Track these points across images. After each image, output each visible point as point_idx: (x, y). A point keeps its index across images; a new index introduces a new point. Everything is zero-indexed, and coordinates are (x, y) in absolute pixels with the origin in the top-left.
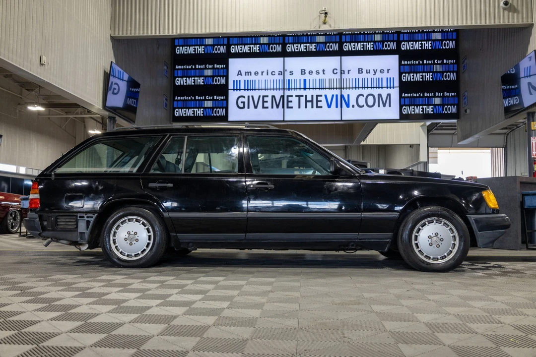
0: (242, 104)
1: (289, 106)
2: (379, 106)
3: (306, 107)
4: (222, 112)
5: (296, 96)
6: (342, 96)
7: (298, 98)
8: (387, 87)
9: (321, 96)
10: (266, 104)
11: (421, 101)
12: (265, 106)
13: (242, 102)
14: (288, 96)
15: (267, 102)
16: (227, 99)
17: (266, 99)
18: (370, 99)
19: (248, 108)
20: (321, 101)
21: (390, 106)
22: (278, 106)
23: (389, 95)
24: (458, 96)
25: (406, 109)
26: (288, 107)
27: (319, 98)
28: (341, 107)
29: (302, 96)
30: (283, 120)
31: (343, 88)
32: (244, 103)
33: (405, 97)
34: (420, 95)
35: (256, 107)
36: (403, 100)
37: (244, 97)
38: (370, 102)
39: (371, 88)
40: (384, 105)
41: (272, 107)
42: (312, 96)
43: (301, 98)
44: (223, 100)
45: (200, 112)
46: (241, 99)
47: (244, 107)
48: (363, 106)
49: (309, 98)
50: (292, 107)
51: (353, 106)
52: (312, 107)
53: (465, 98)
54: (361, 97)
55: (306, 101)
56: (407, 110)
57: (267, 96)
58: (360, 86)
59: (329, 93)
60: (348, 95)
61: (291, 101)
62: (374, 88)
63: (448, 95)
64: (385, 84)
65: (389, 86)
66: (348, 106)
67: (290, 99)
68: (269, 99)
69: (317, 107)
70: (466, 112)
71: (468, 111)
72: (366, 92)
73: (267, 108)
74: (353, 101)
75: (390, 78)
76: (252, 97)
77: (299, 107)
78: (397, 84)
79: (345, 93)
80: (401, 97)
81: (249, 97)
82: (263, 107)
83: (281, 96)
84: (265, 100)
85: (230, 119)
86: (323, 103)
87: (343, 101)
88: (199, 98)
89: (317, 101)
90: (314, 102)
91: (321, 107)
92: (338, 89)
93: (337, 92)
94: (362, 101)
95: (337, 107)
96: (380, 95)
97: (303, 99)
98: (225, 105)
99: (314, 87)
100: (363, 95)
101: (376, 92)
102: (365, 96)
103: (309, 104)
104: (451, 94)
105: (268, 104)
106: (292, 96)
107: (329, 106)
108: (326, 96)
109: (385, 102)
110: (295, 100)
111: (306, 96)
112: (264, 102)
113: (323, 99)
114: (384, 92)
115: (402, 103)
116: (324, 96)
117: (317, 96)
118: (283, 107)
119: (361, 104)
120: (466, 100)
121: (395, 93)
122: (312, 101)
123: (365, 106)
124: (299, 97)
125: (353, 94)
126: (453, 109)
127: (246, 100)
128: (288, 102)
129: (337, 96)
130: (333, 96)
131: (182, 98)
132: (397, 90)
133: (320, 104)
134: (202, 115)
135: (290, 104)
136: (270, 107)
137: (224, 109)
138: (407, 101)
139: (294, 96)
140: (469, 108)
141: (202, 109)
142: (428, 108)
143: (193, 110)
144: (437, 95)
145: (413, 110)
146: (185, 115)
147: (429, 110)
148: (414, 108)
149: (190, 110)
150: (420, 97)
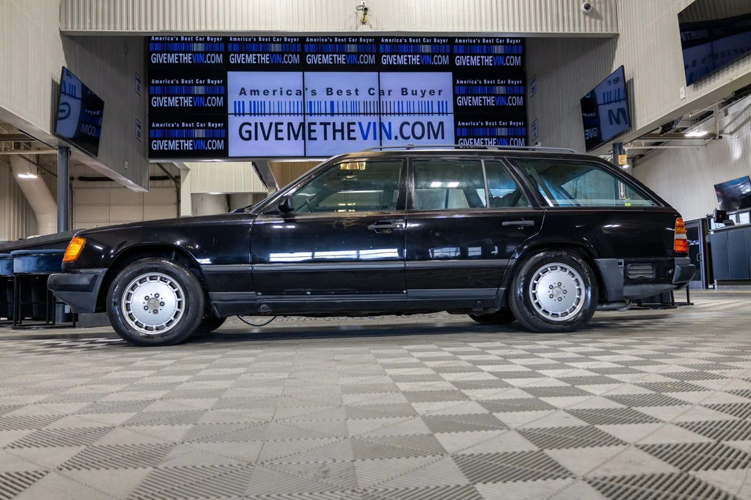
2: (429, 138)
3: (334, 139)
4: (219, 145)
5: (321, 124)
6: (381, 124)
7: (323, 126)
8: (439, 114)
9: (354, 123)
10: (280, 135)
11: (481, 132)
12: (279, 137)
13: (247, 132)
14: (310, 124)
15: (281, 131)
16: (226, 127)
17: (280, 127)
18: (418, 128)
19: (256, 139)
20: (353, 131)
21: (443, 138)
22: (296, 137)
23: (441, 124)
24: (526, 126)
25: (463, 141)
26: (310, 138)
27: (352, 127)
28: (381, 139)
29: (329, 124)
30: (303, 155)
31: (383, 114)
32: (249, 132)
33: (461, 127)
34: (480, 124)
35: (266, 138)
36: (458, 130)
37: (250, 124)
38: (418, 133)
39: (419, 114)
40: (436, 137)
41: (289, 139)
42: (342, 124)
43: (328, 126)
44: (220, 128)
45: (188, 145)
46: (246, 128)
47: (250, 138)
48: (409, 138)
49: (338, 127)
50: (315, 139)
51: (396, 138)
52: (343, 138)
53: (535, 128)
54: (405, 127)
55: (335, 131)
56: (464, 143)
57: (282, 124)
58: (405, 111)
59: (365, 120)
60: (390, 124)
61: (314, 131)
62: (422, 114)
63: (514, 124)
64: (436, 110)
65: (441, 112)
66: (389, 137)
67: (313, 127)
68: (284, 128)
69: (349, 138)
71: (539, 145)
72: (412, 119)
73: (282, 139)
74: (395, 131)
75: (442, 102)
76: (261, 124)
77: (325, 139)
78: (451, 109)
79: (386, 120)
80: (456, 126)
81: (256, 124)
82: (277, 138)
83: (301, 124)
84: (279, 129)
85: (231, 154)
86: (357, 134)
87: (382, 131)
88: (187, 125)
89: (350, 131)
90: (345, 132)
91: (355, 139)
92: (376, 115)
93: (375, 119)
94: (407, 130)
95: (375, 138)
96: (430, 124)
97: (330, 128)
98: (223, 136)
99: (345, 112)
100: (408, 124)
101: (425, 119)
102: (411, 124)
103: (338, 135)
104: (517, 123)
105: (284, 134)
106: (315, 124)
107: (365, 138)
108: (360, 124)
109: (438, 132)
110: (319, 129)
111: (334, 124)
112: (277, 131)
113: (356, 127)
114: (435, 120)
115: (459, 135)
116: (357, 124)
117: (349, 124)
118: (304, 138)
119: (406, 135)
120: (536, 131)
121: (449, 121)
122: (342, 131)
123: (412, 137)
124: (325, 124)
125: (396, 122)
126: (521, 143)
127: (252, 129)
128: (310, 131)
129: (375, 123)
130: (369, 123)
131: (161, 125)
132: (451, 117)
133: (352, 135)
134: (192, 149)
135: (313, 135)
136: (286, 137)
137: (222, 141)
138: (464, 132)
139: (318, 124)
140: (540, 141)
141: (192, 141)
142: (490, 141)
143: (178, 141)
144: (501, 125)
145: (471, 143)
146: (167, 149)
147: (491, 143)
148: (473, 141)
149: (174, 141)
150: (480, 126)
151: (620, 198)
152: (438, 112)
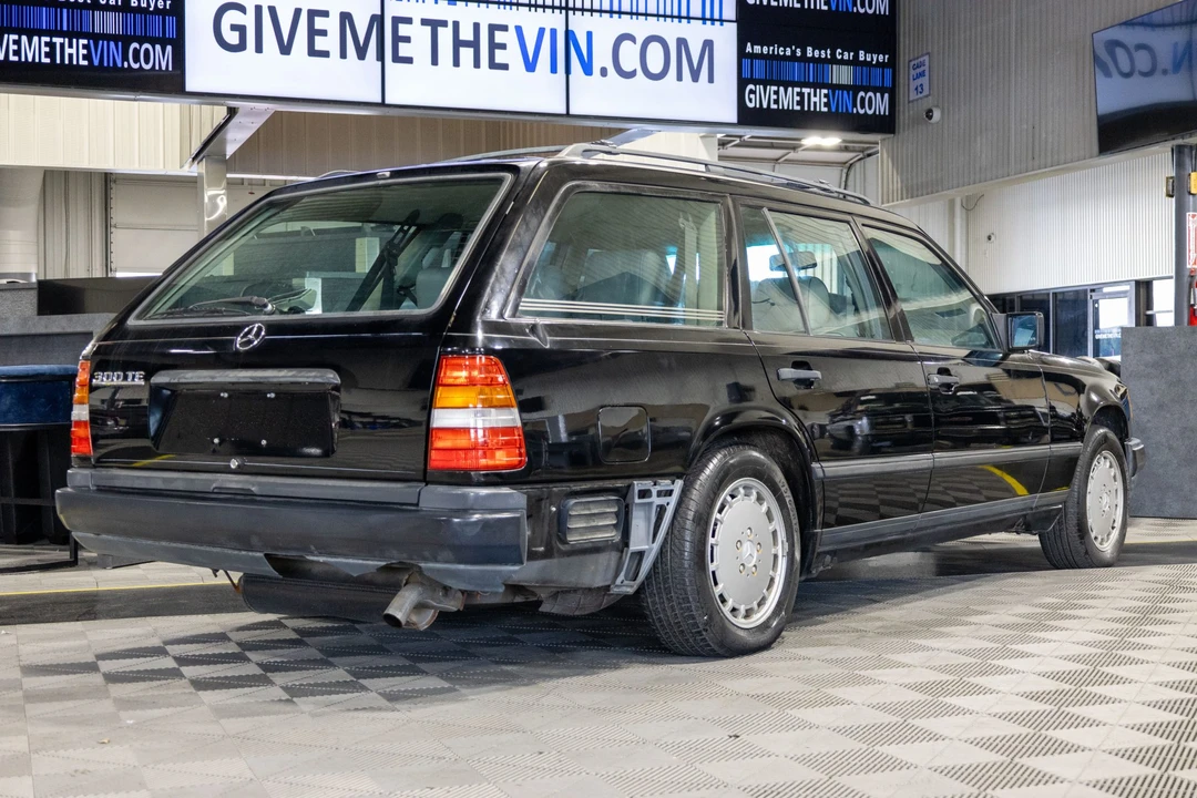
0: (237, 33)
1: (402, 53)
2: (680, 78)
3: (456, 63)
4: (162, 58)
5: (425, 22)
6: (569, 35)
7: (429, 29)
8: (704, 19)
9: (504, 28)
10: (320, 44)
11: (796, 71)
12: (317, 48)
13: (234, 27)
14: (397, 21)
15: (323, 33)
16: (178, 11)
17: (319, 23)
18: (655, 50)
19: (259, 49)
20: (503, 46)
21: (711, 80)
22: (361, 53)
23: (708, 44)
24: (892, 64)
25: (754, 92)
26: (397, 59)
27: (500, 37)
28: (568, 71)
29: (444, 24)
30: (380, 101)
31: (574, 9)
32: (241, 29)
33: (753, 56)
34: (794, 52)
35: (285, 49)
36: (746, 62)
37: (242, 9)
38: (655, 64)
39: (658, 16)
40: (695, 76)
41: (343, 55)
42: (477, 26)
43: (440, 29)
44: (163, 12)
45: (75, 52)
46: (231, 17)
47: (241, 47)
48: (632, 74)
49: (466, 34)
50: (409, 60)
51: (604, 72)
52: (477, 64)
53: (922, 74)
54: (626, 45)
55: (458, 44)
56: (761, 97)
57: (325, 14)
58: (626, 7)
60: (589, 34)
61: (407, 40)
62: (665, 16)
63: (869, 59)
64: (696, 11)
65: (708, 15)
66: (588, 70)
67: (403, 30)
68: (331, 24)
69: (493, 65)
70: (930, 117)
71: (937, 115)
72: (642, 28)
73: (325, 54)
74: (602, 57)
76: (272, 10)
77: (435, 61)
78: (730, 11)
79: (581, 24)
80: (741, 54)
81: (258, 9)
82: (312, 52)
83: (373, 18)
84: (317, 26)
85: (192, 84)
86: (510, 55)
87: (572, 53)
89: (493, 46)
90: (482, 48)
91: (505, 67)
92: (557, 11)
93: (556, 20)
94: (629, 55)
95: (554, 70)
96: (682, 43)
97: (445, 35)
98: (171, 33)
100: (632, 38)
101: (671, 31)
102: (640, 41)
103: (466, 54)
104: (875, 57)
105: (330, 43)
106: (408, 21)
107: (530, 66)
108: (519, 29)
109: (698, 66)
110: (419, 35)
111: (456, 25)
112: (313, 33)
113: (509, 38)
114: (696, 34)
115: (746, 74)
116: (512, 31)
117: (493, 28)
118: (381, 57)
119: (627, 67)
120: (925, 80)
121: (726, 38)
122: (475, 44)
123: (639, 72)
124: (434, 25)
125: (604, 30)
126: (880, 104)
127: (248, 20)
128: (397, 39)
129: (553, 32)
130: (542, 31)
132: (731, 30)
133: (500, 57)
134: (86, 63)
135: (404, 50)
136: (335, 51)
137: (169, 48)
138: (759, 69)
139: (416, 21)
140: (937, 106)
141: (85, 42)
142: (815, 96)
143: (48, 39)
144: (839, 57)
145: (774, 97)
146: (16, 58)
147: (817, 99)
148: (777, 93)
149: (36, 39)
150: (793, 57)
151: (1188, 266)
152: (700, 16)
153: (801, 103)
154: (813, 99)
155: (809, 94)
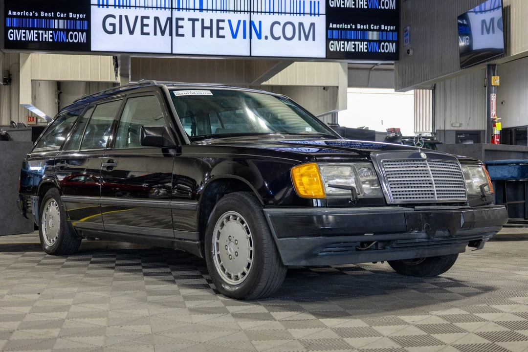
0: (112, 27)
1: (180, 33)
2: (300, 39)
3: (203, 36)
4: (81, 38)
5: (189, 20)
6: (251, 23)
7: (191, 22)
8: (311, 14)
9: (223, 21)
10: (146, 30)
11: (353, 34)
12: (145, 31)
13: (111, 24)
14: (177, 19)
15: (147, 25)
16: (88, 18)
17: (146, 21)
18: (289, 28)
19: (121, 33)
20: (223, 28)
21: (314, 39)
22: (163, 33)
23: (313, 25)
24: (397, 30)
25: (333, 44)
26: (177, 35)
27: (221, 25)
28: (251, 38)
29: (198, 20)
30: (170, 52)
31: (254, 12)
32: (114, 25)
33: (333, 29)
34: (351, 27)
35: (132, 32)
36: (330, 32)
37: (114, 17)
38: (289, 34)
39: (290, 13)
40: (307, 38)
41: (155, 34)
42: (211, 21)
43: (196, 22)
44: (82, 19)
45: (48, 36)
46: (110, 20)
47: (114, 32)
48: (279, 38)
49: (207, 24)
50: (183, 35)
51: (266, 38)
52: (211, 36)
53: (407, 35)
54: (276, 26)
55: (203, 28)
56: (336, 46)
57: (148, 18)
58: (276, 10)
59: (235, 18)
60: (260, 22)
61: (182, 27)
62: (293, 13)
63: (386, 28)
64: (307, 10)
65: (313, 12)
66: (259, 37)
67: (180, 23)
68: (150, 22)
69: (218, 36)
70: (408, 53)
71: (411, 52)
72: (283, 19)
73: (148, 34)
74: (266, 31)
75: (315, 2)
76: (126, 17)
77: (194, 35)
78: (323, 10)
79: (256, 18)
80: (328, 28)
81: (121, 17)
82: (143, 33)
83: (168, 19)
84: (145, 23)
85: (93, 49)
86: (226, 32)
87: (253, 30)
88: (46, 15)
89: (218, 28)
90: (214, 29)
91: (223, 37)
92: (246, 13)
93: (245, 17)
94: (278, 30)
95: (245, 37)
96: (301, 24)
97: (198, 25)
98: (85, 27)
99: (214, 8)
100: (279, 23)
101: (296, 19)
102: (282, 24)
103: (207, 32)
104: (389, 27)
105: (150, 29)
106: (183, 19)
107: (234, 36)
108: (229, 21)
109: (308, 34)
110: (188, 25)
111: (203, 20)
112: (143, 25)
113: (225, 25)
114: (307, 20)
115: (330, 37)
116: (227, 22)
117: (218, 21)
118: (171, 34)
119: (276, 35)
120: (408, 37)
121: (320, 22)
122: (211, 28)
123: (282, 37)
124: (194, 20)
125: (266, 20)
126: (391, 48)
127: (116, 21)
128: (178, 27)
129: (244, 22)
130: (239, 21)
131: (19, 13)
132: (323, 18)
133: (221, 33)
134: (51, 40)
135: (181, 31)
136: (152, 32)
137: (85, 33)
138: (336, 34)
139: (186, 19)
140: (412, 48)
141: (51, 32)
142: (361, 45)
143: (37, 31)
144: (372, 28)
145: (342, 46)
146: (24, 39)
147: (362, 47)
148: (344, 44)
149: (32, 31)
150: (351, 29)
151: (491, 117)
152: (309, 13)
153: (355, 48)
154: (360, 46)
155: (358, 45)
